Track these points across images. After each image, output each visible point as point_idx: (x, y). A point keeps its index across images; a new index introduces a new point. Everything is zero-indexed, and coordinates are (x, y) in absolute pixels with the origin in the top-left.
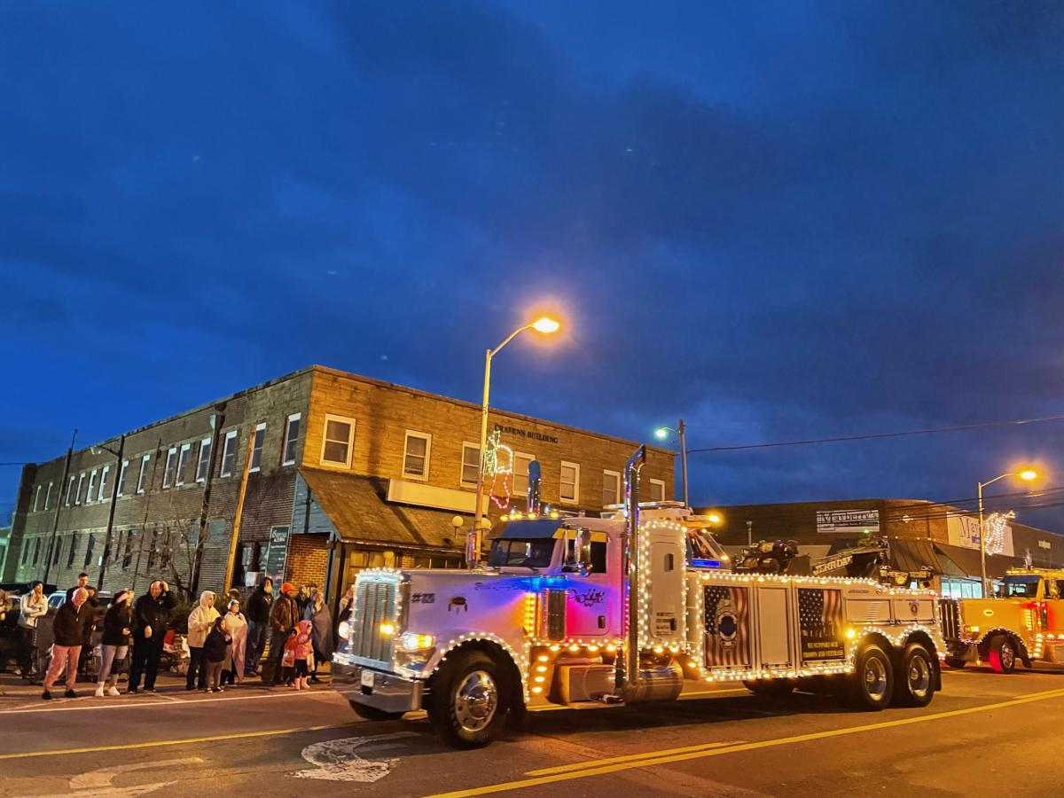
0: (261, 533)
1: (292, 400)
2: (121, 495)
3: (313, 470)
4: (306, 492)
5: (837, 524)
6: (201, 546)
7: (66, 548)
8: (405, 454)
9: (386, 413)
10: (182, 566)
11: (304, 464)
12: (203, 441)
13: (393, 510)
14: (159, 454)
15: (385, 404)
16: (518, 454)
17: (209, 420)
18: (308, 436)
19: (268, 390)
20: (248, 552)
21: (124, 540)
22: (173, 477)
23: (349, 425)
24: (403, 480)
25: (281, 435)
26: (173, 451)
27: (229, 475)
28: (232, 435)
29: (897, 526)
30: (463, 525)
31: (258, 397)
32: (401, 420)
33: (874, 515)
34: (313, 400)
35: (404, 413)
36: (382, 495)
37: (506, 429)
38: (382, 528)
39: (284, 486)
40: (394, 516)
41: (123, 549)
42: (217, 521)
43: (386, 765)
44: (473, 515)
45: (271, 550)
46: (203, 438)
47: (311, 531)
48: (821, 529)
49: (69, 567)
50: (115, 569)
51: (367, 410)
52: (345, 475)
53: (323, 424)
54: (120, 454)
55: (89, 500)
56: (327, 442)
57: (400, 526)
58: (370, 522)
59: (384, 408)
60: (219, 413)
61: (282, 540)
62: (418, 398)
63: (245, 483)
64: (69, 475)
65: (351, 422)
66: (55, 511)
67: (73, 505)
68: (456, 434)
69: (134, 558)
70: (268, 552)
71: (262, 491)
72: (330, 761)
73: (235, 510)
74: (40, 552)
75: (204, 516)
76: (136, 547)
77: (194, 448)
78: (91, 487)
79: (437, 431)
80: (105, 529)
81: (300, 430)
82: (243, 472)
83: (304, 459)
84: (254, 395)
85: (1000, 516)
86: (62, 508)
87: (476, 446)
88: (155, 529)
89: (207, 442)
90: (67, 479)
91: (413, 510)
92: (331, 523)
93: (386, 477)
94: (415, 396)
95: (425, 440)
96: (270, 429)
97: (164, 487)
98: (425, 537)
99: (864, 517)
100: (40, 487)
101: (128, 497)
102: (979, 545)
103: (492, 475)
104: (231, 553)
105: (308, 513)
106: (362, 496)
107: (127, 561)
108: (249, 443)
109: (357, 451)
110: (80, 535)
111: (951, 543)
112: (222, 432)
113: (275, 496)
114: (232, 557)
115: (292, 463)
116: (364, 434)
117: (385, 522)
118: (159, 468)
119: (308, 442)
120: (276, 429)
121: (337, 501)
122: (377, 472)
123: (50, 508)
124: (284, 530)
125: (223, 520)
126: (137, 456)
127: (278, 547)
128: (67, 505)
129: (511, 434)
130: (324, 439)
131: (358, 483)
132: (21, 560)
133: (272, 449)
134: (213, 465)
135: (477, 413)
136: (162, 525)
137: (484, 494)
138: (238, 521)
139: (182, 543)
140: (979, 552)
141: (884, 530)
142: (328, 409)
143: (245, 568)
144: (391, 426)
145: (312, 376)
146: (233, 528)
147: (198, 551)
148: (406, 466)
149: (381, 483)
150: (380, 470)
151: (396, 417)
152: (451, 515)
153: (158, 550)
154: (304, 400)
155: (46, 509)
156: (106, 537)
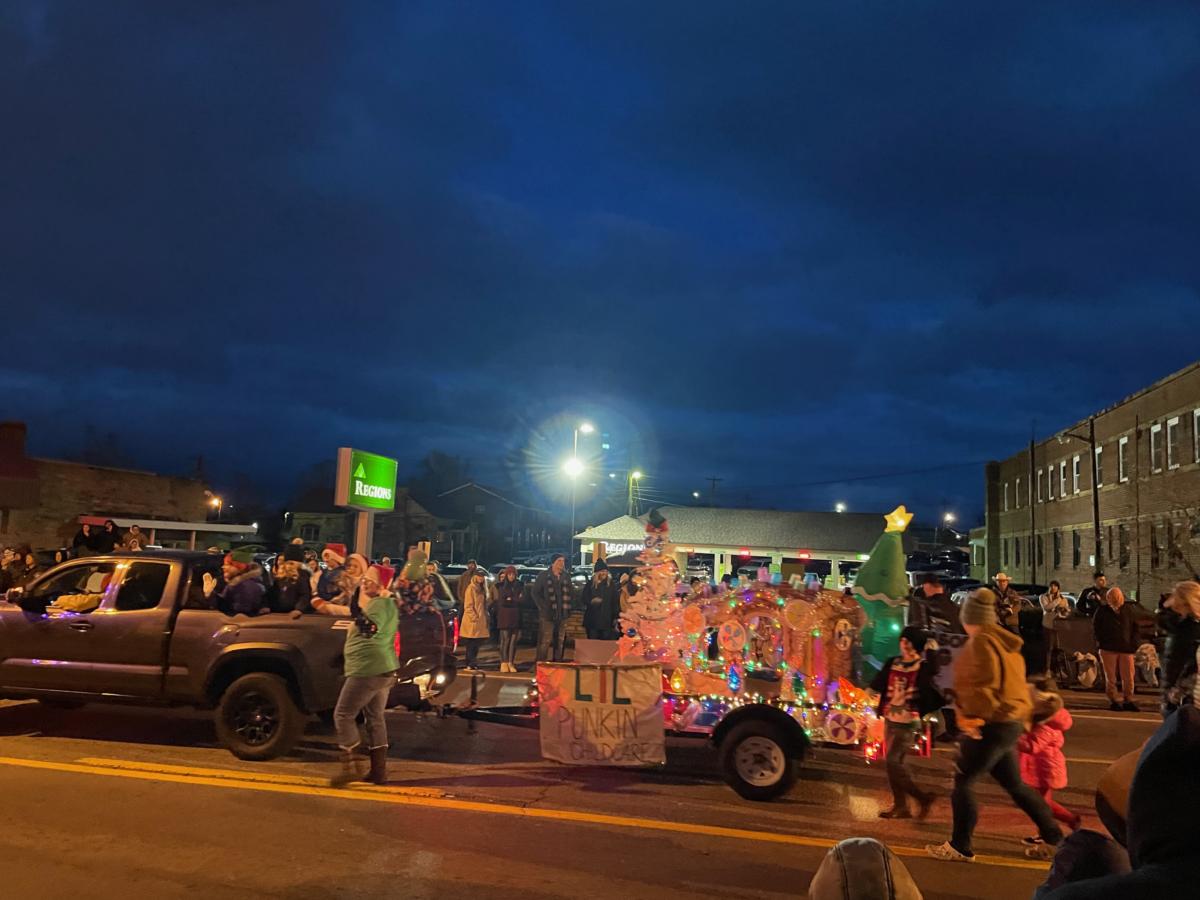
2: (1102, 486)
7: (1049, 547)
12: (1195, 412)
14: (1139, 433)
21: (1116, 537)
22: (1163, 460)
26: (1156, 429)
41: (1116, 545)
46: (1196, 408)
54: (1092, 441)
55: (1063, 495)
64: (1036, 470)
66: (1028, 508)
67: (1047, 501)
69: (1133, 557)
74: (1021, 552)
76: (1133, 546)
77: (1185, 421)
78: (1063, 480)
80: (1091, 525)
86: (1035, 506)
88: (1152, 522)
89: (1199, 412)
90: (1034, 473)
97: (1154, 472)
100: (1006, 485)
101: (1112, 487)
107: (1123, 565)
110: (1062, 533)
118: (1142, 449)
123: (1022, 507)
126: (1112, 439)
128: (1040, 501)
132: (1002, 561)
136: (1160, 518)
153: (1161, 547)
155: (1018, 507)
156: (1094, 534)
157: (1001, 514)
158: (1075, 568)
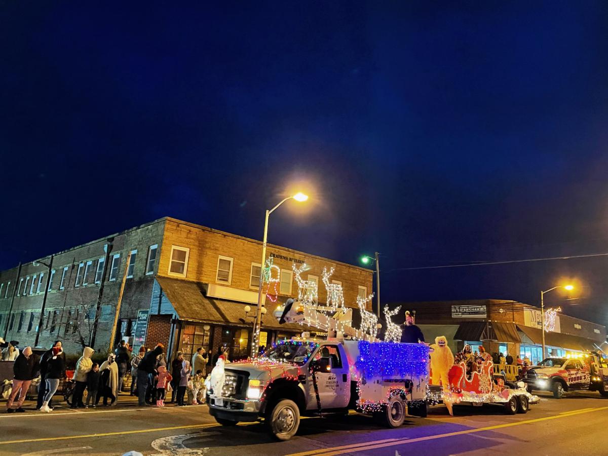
0: (132, 313)
1: (153, 237)
2: (50, 290)
3: (164, 278)
4: (160, 291)
5: (463, 313)
6: (97, 321)
7: (17, 320)
8: (218, 269)
9: (207, 245)
10: (85, 332)
11: (158, 274)
12: (100, 260)
13: (210, 301)
14: (73, 267)
15: (207, 240)
16: (283, 270)
17: (104, 247)
18: (161, 258)
19: (139, 231)
20: (124, 324)
21: (51, 317)
22: (81, 280)
23: (185, 252)
24: (216, 284)
25: (146, 257)
26: (82, 265)
27: (114, 279)
28: (117, 256)
29: (496, 315)
30: (250, 311)
31: (133, 235)
32: (216, 249)
33: (483, 308)
34: (164, 237)
35: (218, 245)
36: (204, 293)
37: (277, 256)
38: (203, 312)
39: (146, 286)
40: (211, 305)
41: (51, 321)
42: (106, 306)
43: (201, 451)
44: (256, 305)
45: (138, 324)
46: (100, 258)
47: (162, 313)
48: (454, 316)
49: (18, 332)
50: (46, 334)
51: (197, 244)
52: (182, 281)
53: (171, 251)
54: (50, 266)
55: (31, 293)
56: (172, 262)
57: (214, 311)
58: (196, 309)
59: (206, 242)
60: (109, 243)
61: (145, 318)
62: (226, 237)
63: (123, 285)
64: (20, 278)
65: (187, 250)
66: (11, 299)
67: (22, 295)
68: (248, 258)
69: (57, 328)
70: (136, 325)
71: (134, 289)
72: (168, 449)
73: (117, 300)
75: (99, 304)
76: (59, 321)
77: (94, 264)
78: (33, 285)
79: (237, 256)
80: (40, 310)
81: (157, 254)
82: (123, 278)
83: (159, 271)
84: (130, 233)
85: (553, 310)
86: (15, 297)
87: (259, 265)
88: (70, 310)
89: (102, 259)
90: (18, 280)
91: (221, 302)
92: (173, 309)
93: (207, 282)
94: (225, 236)
95: (230, 262)
96: (139, 254)
97: (76, 286)
98: (229, 318)
99: (478, 309)
100: (2, 285)
101: (54, 291)
102: (541, 326)
103: (268, 282)
104: (114, 325)
105: (160, 303)
106: (192, 293)
107: (53, 329)
108: (127, 261)
109: (190, 267)
110: (26, 314)
111: (525, 325)
112: (110, 255)
113: (141, 292)
114: (115, 328)
115: (152, 273)
116: (195, 257)
117: (205, 309)
118: (74, 275)
119: (161, 262)
120: (143, 253)
121: (178, 296)
122: (201, 280)
123: (8, 298)
124: (147, 312)
125: (110, 306)
126: (61, 268)
127: (142, 322)
128: (18, 295)
129: (279, 259)
130: (171, 260)
131: (190, 286)
133: (140, 264)
134: (105, 274)
135: (260, 246)
136: (74, 308)
137: (263, 293)
138: (119, 307)
139: (86, 318)
140: (542, 330)
141: (489, 317)
142: (174, 242)
143: (123, 334)
144: (209, 253)
145: (164, 223)
146: (116, 310)
147: (95, 324)
148: (218, 276)
149: (204, 286)
150: (202, 278)
151: (212, 248)
152: (243, 305)
153: (71, 323)
154: (159, 237)
155: (6, 297)
156: (41, 315)
158: (28, 332)
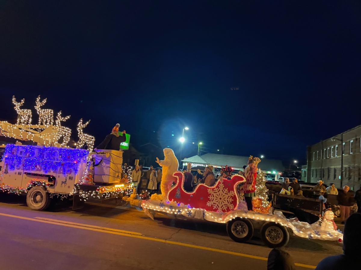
2: (344, 155)
7: (326, 172)
14: (356, 139)
21: (348, 171)
49: (328, 179)
50: (346, 181)
54: (342, 141)
55: (332, 157)
64: (324, 149)
67: (327, 158)
69: (353, 177)
74: (318, 173)
76: (353, 174)
78: (332, 152)
80: (340, 166)
86: (323, 160)
88: (359, 167)
100: (314, 153)
101: (347, 155)
107: (350, 178)
110: (331, 168)
118: (357, 144)
123: (319, 160)
126: (348, 141)
128: (325, 158)
155: (317, 160)
156: (341, 169)
157: (312, 162)
158: (334, 179)
